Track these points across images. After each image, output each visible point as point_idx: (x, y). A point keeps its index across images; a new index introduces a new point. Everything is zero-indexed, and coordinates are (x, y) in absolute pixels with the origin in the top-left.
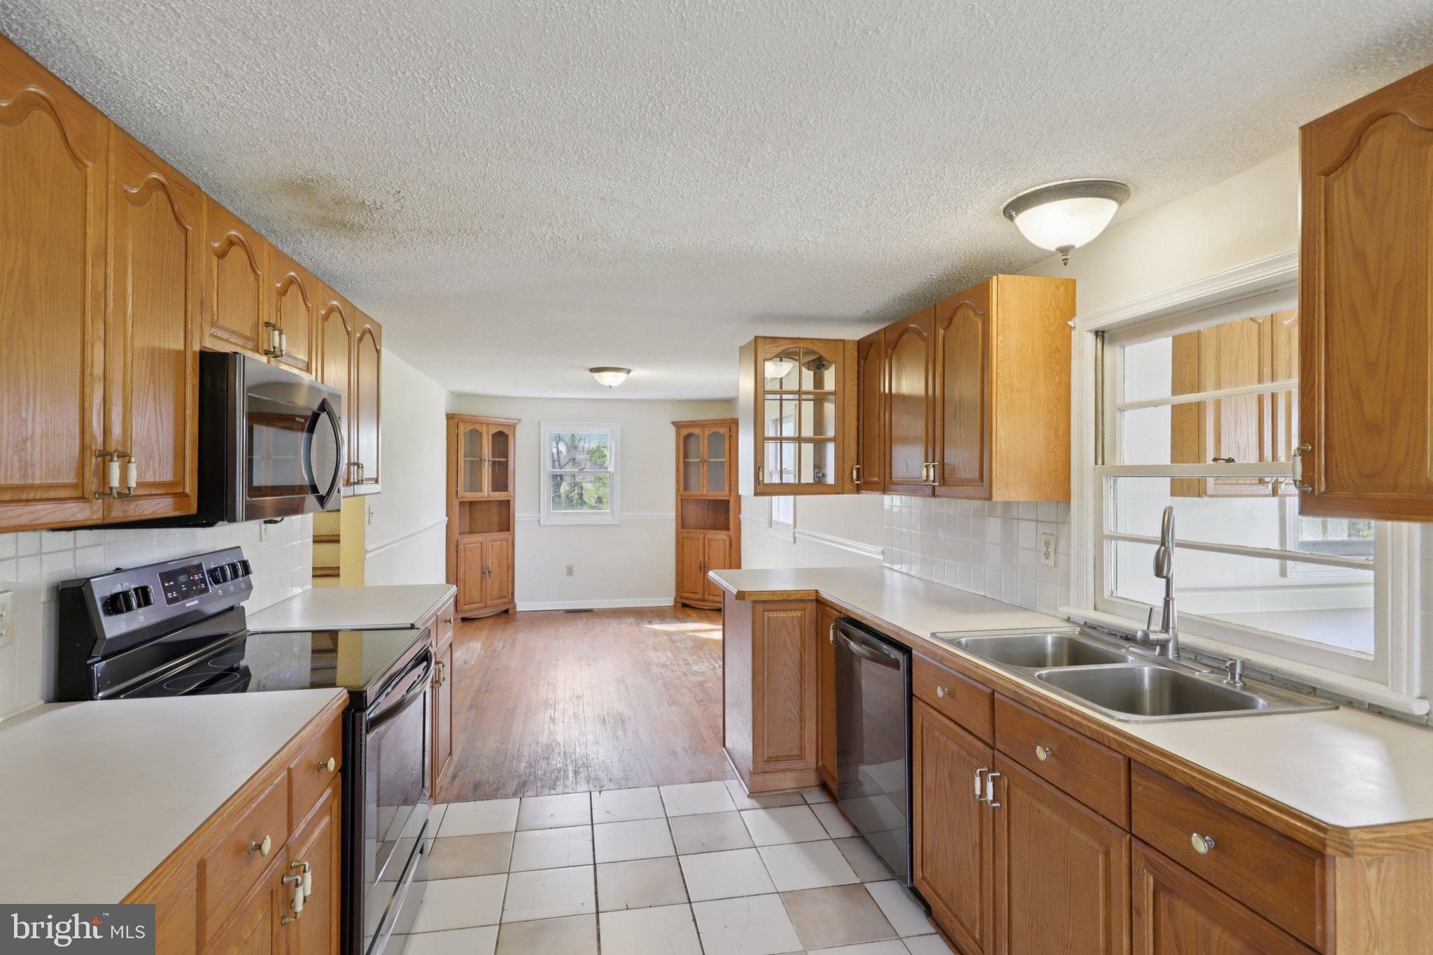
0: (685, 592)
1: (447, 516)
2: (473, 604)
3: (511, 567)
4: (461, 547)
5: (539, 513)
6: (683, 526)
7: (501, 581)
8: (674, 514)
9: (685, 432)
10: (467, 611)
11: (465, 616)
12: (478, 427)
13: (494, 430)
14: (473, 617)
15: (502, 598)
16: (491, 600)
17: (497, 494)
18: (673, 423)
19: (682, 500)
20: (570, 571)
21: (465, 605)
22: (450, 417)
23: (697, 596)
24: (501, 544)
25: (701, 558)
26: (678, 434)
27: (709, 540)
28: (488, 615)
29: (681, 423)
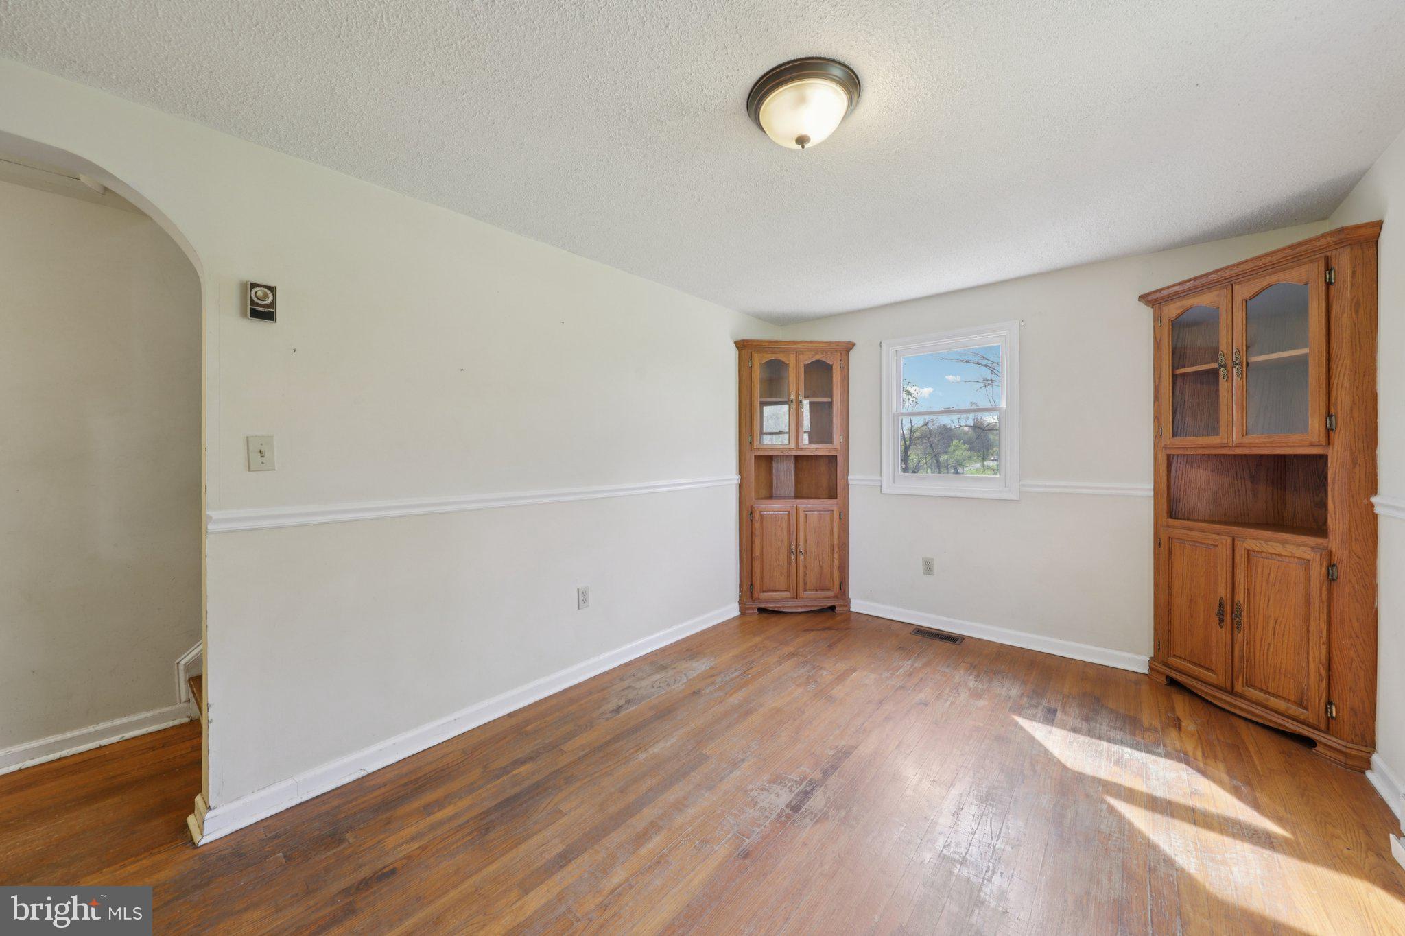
0: (1175, 656)
1: (740, 473)
2: (776, 591)
3: (843, 547)
4: (757, 516)
5: (881, 475)
6: (1172, 514)
7: (821, 567)
8: (1151, 486)
9: (1172, 310)
10: (767, 601)
11: (763, 606)
12: (782, 357)
13: (807, 359)
14: (776, 609)
15: (823, 590)
16: (805, 590)
17: (814, 446)
18: (1142, 298)
19: (1169, 456)
20: (928, 568)
21: (763, 592)
22: (741, 345)
23: (1211, 677)
24: (820, 514)
25: (1223, 591)
26: (1158, 319)
27: (1249, 552)
28: (799, 610)
29: (1165, 293)
